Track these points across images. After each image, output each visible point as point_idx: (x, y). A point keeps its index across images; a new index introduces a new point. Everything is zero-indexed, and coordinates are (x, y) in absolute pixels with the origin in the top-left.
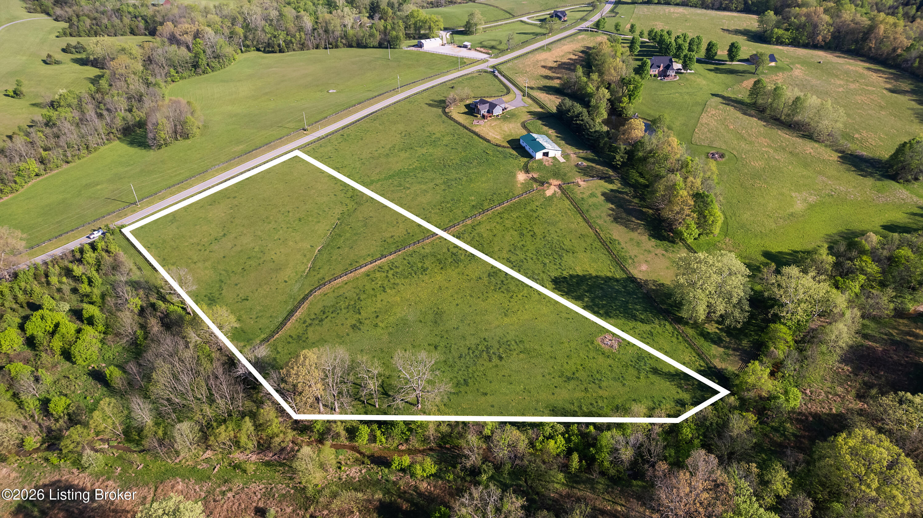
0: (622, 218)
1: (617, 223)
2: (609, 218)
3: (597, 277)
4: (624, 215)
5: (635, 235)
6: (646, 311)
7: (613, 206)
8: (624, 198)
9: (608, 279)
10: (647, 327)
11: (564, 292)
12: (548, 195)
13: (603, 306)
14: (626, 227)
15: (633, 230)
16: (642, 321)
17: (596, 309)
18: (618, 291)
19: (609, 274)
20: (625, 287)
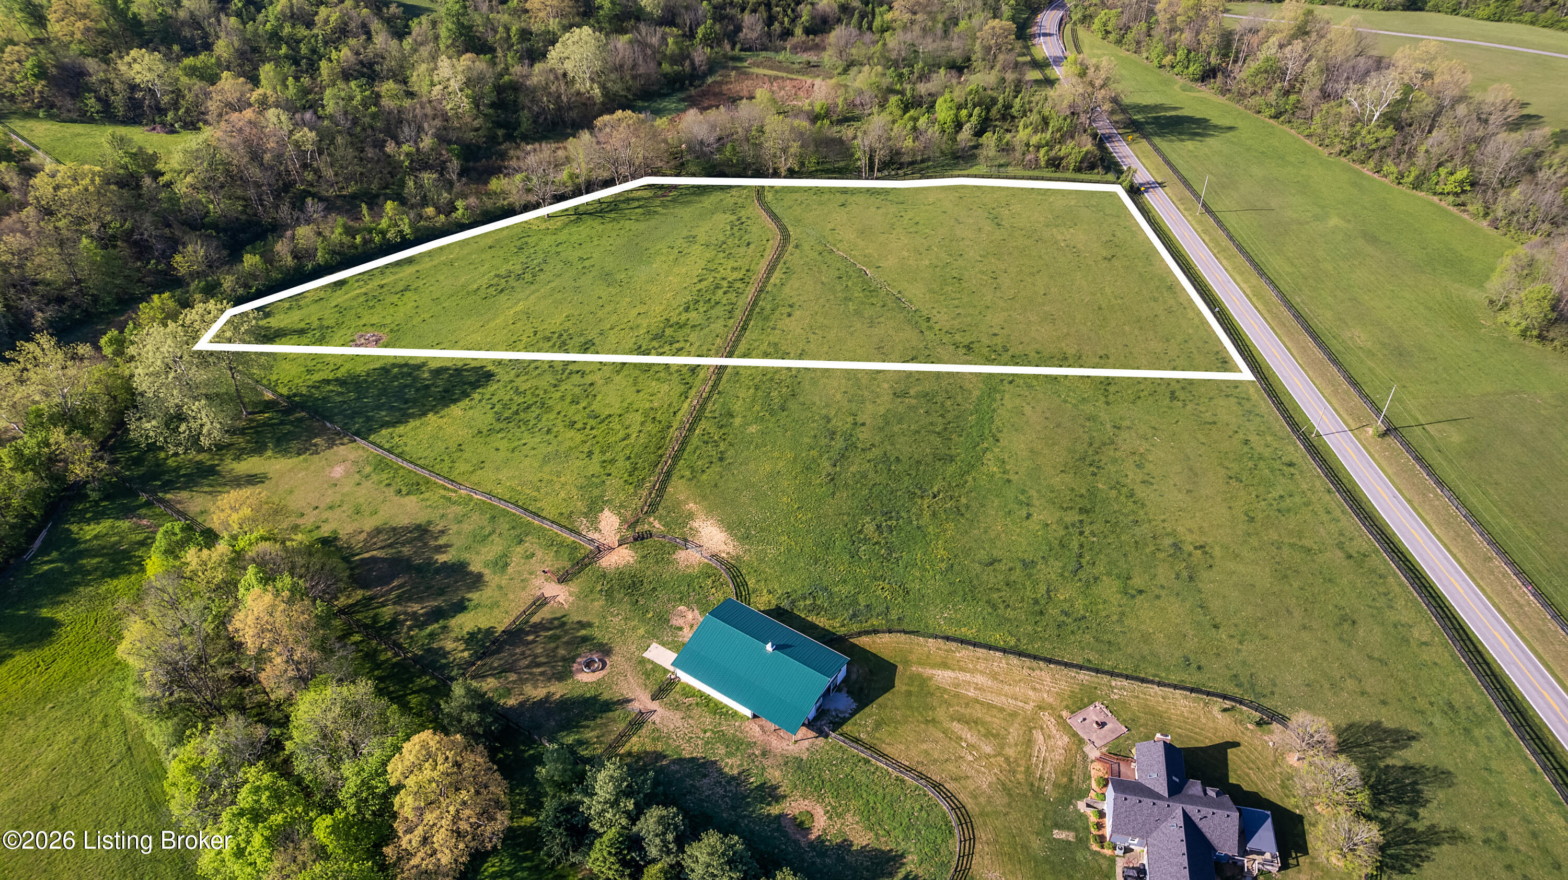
0: (410, 542)
1: (418, 527)
2: (439, 528)
3: (424, 414)
4: (406, 550)
5: (369, 524)
6: (324, 398)
7: (442, 558)
8: (420, 600)
9: (403, 419)
10: (317, 377)
11: (466, 370)
12: (607, 512)
13: (396, 377)
14: (394, 529)
15: (378, 531)
16: (327, 382)
17: (405, 370)
18: (379, 408)
19: (401, 429)
20: (369, 419)
